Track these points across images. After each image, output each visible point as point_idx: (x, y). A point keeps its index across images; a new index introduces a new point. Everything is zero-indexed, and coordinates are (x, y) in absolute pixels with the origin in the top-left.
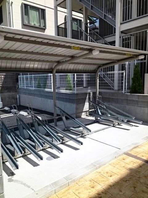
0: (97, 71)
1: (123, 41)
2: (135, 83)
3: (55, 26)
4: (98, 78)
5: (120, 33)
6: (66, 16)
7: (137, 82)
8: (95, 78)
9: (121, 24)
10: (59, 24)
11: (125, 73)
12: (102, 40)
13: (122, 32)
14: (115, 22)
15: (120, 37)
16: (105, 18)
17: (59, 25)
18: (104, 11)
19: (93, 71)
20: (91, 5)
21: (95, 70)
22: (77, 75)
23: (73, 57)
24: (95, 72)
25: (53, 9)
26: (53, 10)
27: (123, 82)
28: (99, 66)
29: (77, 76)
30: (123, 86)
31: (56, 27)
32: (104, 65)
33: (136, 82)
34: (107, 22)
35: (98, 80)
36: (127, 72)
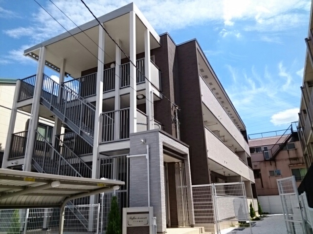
0: (62, 203)
1: (101, 163)
2: (112, 221)
3: (8, 134)
4: (64, 214)
5: (99, 154)
6: (29, 120)
7: (115, 220)
8: (59, 214)
9: (100, 144)
10: (14, 132)
11: (101, 207)
12: (77, 159)
13: (101, 153)
14: (93, 141)
15: (98, 160)
16: (81, 135)
17: (16, 134)
18: (80, 126)
19: (56, 203)
20: (65, 116)
21: (60, 202)
22: (30, 210)
23: (25, 188)
24: (59, 205)
25: (11, 109)
26: (11, 111)
27: (96, 220)
28: (67, 197)
29: (30, 212)
30: (96, 225)
31: (10, 135)
32: (72, 195)
33: (113, 219)
34: (84, 139)
35: (63, 217)
36: (102, 205)
